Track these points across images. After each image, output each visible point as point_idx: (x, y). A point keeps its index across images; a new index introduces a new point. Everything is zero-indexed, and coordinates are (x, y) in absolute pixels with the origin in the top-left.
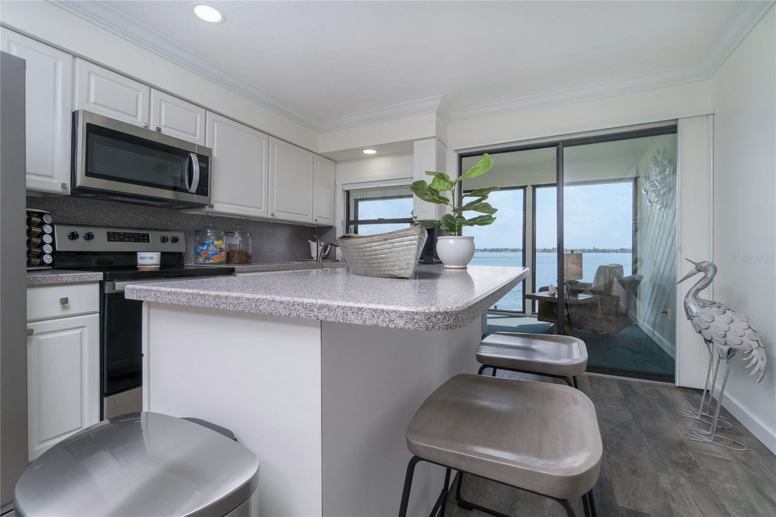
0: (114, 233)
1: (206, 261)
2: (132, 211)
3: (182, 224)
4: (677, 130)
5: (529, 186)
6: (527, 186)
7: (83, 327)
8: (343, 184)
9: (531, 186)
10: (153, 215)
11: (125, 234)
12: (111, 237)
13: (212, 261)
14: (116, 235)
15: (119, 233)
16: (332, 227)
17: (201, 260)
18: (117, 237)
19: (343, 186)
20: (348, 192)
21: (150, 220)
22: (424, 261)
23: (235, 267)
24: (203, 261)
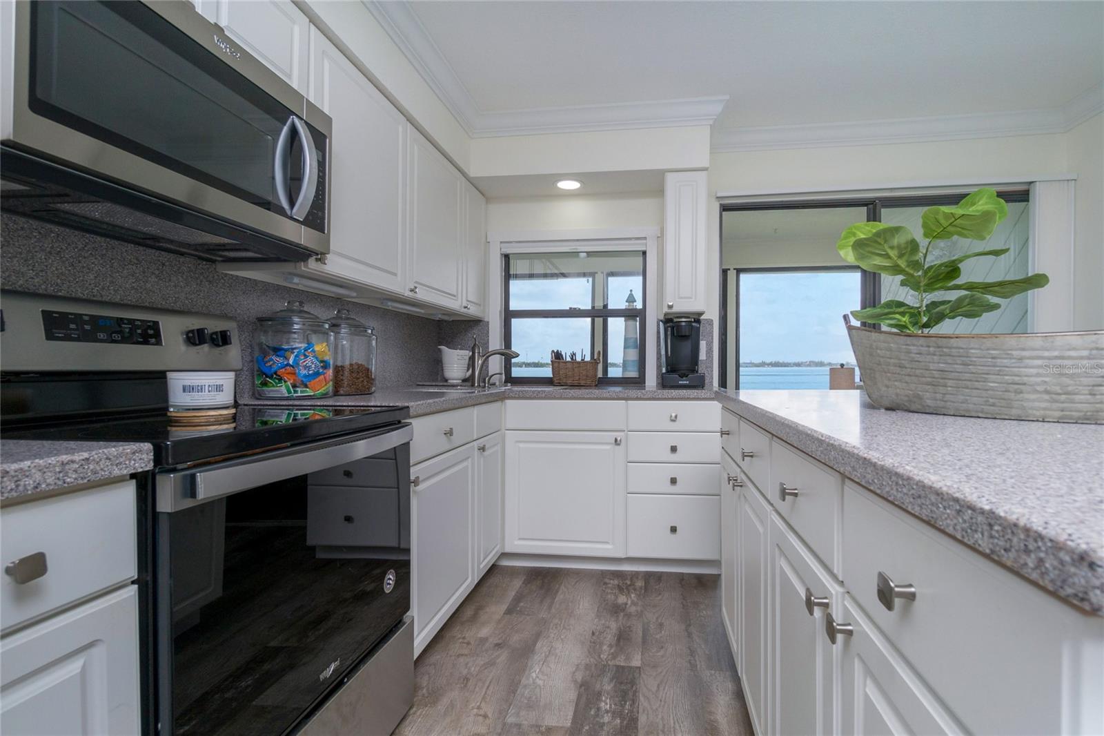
0: (64, 315)
1: (296, 392)
2: (103, 256)
3: (223, 301)
4: (1028, 197)
5: (732, 269)
6: (729, 269)
7: (91, 645)
8: (501, 242)
9: (734, 269)
10: (157, 272)
11: (94, 319)
12: (56, 326)
13: (310, 393)
14: (73, 322)
15: (79, 317)
16: (480, 321)
17: (284, 389)
18: (73, 326)
19: (502, 245)
20: (507, 257)
21: (148, 285)
22: (688, 382)
23: (411, 404)
24: (289, 392)
